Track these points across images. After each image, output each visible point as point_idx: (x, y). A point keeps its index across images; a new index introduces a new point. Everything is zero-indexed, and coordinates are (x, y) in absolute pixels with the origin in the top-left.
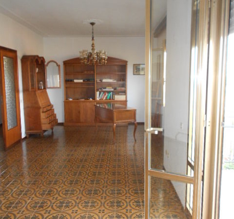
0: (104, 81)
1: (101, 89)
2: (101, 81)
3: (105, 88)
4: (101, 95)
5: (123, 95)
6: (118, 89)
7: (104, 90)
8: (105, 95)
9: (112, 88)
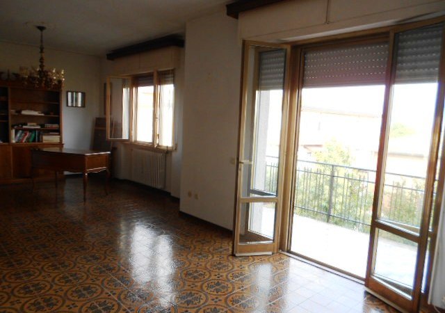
0: (24, 112)
1: (18, 125)
2: (19, 112)
3: (26, 125)
4: (18, 135)
5: (56, 135)
6: (49, 126)
7: (24, 127)
8: (26, 134)
9: (38, 125)
